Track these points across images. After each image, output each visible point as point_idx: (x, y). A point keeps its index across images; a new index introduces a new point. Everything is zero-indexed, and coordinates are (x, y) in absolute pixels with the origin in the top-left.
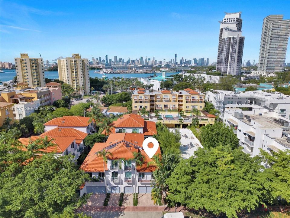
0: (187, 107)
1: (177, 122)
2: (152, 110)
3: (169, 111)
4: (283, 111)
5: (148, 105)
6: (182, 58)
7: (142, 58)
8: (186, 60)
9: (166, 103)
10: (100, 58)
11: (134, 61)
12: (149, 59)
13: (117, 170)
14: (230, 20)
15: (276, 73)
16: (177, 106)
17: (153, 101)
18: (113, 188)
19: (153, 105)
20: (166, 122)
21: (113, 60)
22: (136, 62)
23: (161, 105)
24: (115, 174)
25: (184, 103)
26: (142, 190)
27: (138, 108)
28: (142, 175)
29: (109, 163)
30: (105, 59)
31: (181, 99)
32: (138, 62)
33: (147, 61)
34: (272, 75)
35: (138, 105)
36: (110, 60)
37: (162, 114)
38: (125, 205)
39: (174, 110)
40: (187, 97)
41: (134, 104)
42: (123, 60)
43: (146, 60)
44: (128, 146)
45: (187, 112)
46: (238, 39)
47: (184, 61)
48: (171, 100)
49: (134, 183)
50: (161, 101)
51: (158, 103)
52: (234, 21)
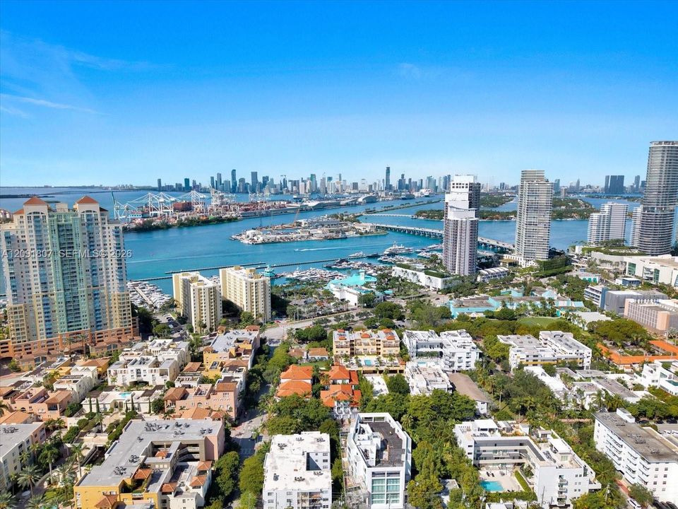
0: (384, 351)
1: (374, 369)
2: (352, 354)
3: (368, 354)
4: (460, 358)
5: (349, 350)
6: (403, 176)
7: (313, 176)
8: (410, 179)
9: (366, 347)
10: (219, 175)
11: (295, 183)
12: (330, 179)
13: (340, 406)
14: (461, 186)
15: (538, 262)
16: (375, 350)
17: (353, 345)
18: (337, 416)
19: (353, 349)
20: (366, 369)
21: (249, 180)
22: (301, 184)
23: (360, 349)
24: (339, 408)
25: (381, 347)
26: (353, 417)
27: (339, 353)
28: (352, 408)
29: (336, 403)
30: (230, 179)
31: (379, 343)
32: (306, 185)
33: (324, 183)
34: (532, 263)
35: (339, 350)
36: (242, 180)
37: (362, 359)
38: (344, 423)
39: (373, 354)
40: (384, 342)
41: (335, 349)
42: (272, 180)
43: (323, 180)
44: (344, 393)
45: (384, 356)
46: (468, 224)
47: (407, 182)
48: (370, 344)
49: (348, 413)
50: (361, 345)
51: (357, 347)
52: (467, 187)
